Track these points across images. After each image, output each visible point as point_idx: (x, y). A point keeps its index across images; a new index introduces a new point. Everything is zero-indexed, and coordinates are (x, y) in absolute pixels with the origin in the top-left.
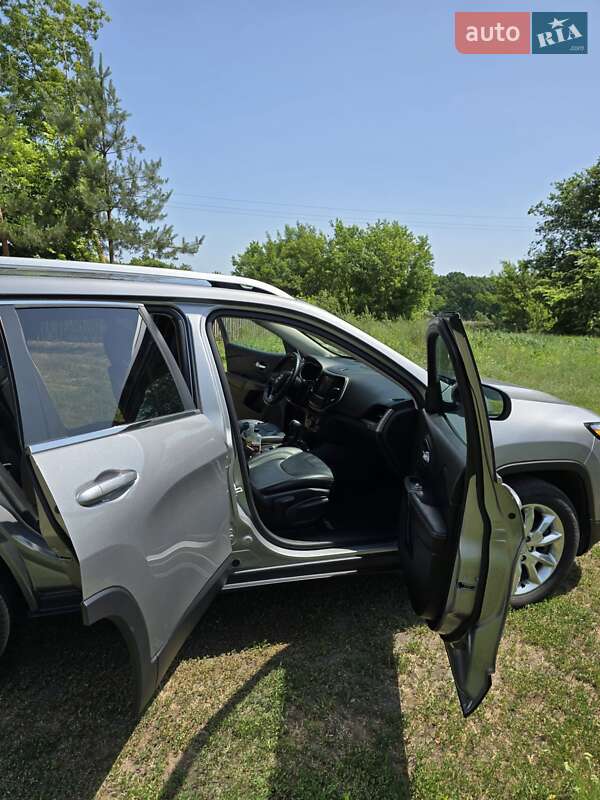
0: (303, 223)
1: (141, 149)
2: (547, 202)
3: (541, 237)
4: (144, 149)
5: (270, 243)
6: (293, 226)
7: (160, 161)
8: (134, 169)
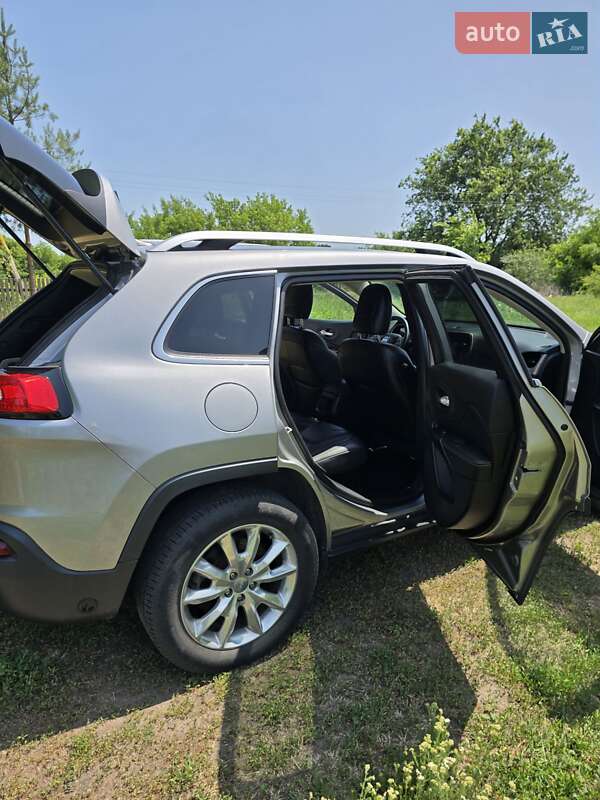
0: (177, 196)
1: (53, 117)
2: (414, 176)
3: (410, 210)
4: (57, 118)
5: (147, 217)
6: (167, 200)
7: (79, 132)
8: (50, 140)
